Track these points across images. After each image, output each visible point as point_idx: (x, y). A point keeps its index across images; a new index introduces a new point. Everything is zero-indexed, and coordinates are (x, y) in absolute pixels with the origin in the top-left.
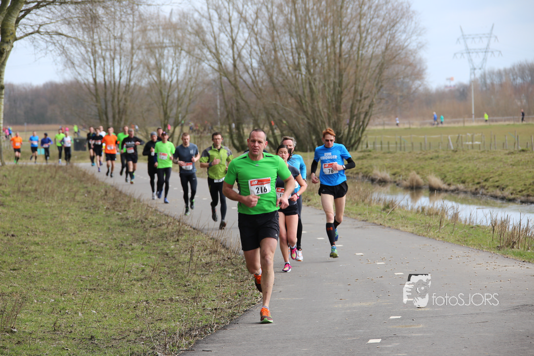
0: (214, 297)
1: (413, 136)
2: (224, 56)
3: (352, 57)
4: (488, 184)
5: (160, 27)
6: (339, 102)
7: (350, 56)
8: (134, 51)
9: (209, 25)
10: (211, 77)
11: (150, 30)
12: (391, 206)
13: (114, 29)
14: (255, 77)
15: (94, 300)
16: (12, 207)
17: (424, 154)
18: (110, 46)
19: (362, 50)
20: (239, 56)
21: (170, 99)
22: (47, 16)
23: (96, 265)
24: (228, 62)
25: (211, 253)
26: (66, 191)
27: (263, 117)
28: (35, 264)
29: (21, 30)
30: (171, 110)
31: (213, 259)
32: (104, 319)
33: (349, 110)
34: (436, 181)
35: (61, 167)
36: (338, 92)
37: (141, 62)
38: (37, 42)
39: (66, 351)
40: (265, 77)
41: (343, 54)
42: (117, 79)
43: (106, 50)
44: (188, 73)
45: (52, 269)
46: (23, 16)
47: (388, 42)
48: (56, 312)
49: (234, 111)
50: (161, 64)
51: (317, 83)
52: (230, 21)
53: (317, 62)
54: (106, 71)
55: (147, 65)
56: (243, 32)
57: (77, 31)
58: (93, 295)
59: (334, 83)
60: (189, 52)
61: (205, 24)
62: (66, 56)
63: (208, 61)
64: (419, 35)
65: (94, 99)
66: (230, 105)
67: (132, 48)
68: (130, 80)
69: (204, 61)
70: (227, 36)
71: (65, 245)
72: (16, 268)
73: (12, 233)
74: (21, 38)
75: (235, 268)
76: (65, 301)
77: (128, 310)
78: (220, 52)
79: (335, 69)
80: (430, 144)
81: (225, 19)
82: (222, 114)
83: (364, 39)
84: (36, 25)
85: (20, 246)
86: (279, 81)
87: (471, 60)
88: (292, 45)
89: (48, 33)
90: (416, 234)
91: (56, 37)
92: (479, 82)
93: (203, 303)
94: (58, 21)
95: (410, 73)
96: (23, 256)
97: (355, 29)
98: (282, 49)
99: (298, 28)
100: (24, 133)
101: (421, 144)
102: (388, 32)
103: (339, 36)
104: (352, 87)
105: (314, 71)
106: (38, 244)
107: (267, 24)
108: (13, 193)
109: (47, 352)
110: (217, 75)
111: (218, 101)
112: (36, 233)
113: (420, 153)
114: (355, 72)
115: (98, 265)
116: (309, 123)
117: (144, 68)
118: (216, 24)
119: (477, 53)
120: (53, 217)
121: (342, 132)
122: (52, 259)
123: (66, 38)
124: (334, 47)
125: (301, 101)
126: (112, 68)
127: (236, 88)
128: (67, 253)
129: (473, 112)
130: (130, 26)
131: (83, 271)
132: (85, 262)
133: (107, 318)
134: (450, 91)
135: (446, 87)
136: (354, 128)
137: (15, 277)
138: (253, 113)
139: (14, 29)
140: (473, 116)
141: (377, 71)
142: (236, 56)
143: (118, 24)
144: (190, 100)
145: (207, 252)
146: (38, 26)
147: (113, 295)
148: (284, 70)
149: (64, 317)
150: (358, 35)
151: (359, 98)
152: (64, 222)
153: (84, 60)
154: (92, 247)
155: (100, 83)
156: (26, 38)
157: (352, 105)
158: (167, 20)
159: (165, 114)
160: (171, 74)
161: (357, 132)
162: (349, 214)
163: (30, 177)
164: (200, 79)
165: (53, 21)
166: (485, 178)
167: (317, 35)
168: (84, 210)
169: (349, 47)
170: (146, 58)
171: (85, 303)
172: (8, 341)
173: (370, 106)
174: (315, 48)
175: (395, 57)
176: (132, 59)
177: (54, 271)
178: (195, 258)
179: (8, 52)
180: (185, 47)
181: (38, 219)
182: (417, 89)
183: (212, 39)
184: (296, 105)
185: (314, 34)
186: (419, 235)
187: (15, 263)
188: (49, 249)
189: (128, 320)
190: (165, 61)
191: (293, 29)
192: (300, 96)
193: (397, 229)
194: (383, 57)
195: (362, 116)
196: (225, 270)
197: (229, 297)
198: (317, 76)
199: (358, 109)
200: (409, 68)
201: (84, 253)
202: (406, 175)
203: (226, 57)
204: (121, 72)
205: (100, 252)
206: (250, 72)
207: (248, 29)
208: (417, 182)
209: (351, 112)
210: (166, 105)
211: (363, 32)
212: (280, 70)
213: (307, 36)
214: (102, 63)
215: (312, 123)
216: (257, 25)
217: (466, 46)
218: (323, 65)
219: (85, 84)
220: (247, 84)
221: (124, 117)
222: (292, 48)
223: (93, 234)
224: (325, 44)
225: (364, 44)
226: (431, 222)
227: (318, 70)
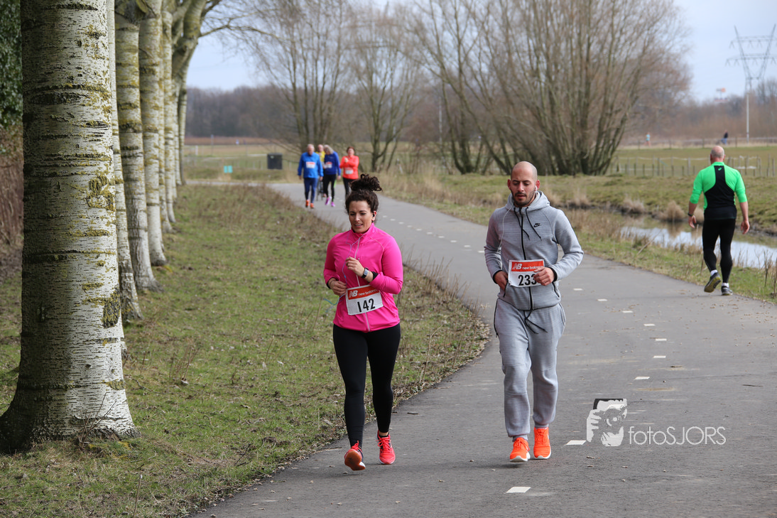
0: (425, 349)
1: (675, 158)
2: (447, 59)
3: (602, 62)
4: (763, 218)
5: (373, 24)
6: (585, 115)
7: (599, 61)
8: (341, 51)
9: (431, 21)
10: (432, 82)
11: (361, 27)
12: (643, 242)
13: (318, 25)
14: (484, 85)
15: (281, 348)
16: (191, 234)
17: (687, 181)
18: (313, 45)
19: (614, 54)
20: (466, 58)
21: (383, 109)
22: (239, 8)
23: (286, 306)
24: (453, 66)
25: (422, 296)
26: (255, 216)
27: (493, 132)
28: (215, 303)
29: (207, 24)
30: (383, 123)
31: (426, 302)
32: (292, 372)
33: (597, 125)
35: (250, 188)
36: (585, 103)
37: (349, 64)
38: (227, 39)
39: (245, 409)
40: (497, 85)
41: (591, 57)
42: (320, 85)
43: (309, 49)
44: (404, 78)
45: (234, 310)
46: (211, 8)
47: (646, 44)
48: (236, 362)
49: (459, 126)
50: (372, 68)
51: (559, 92)
52: (456, 17)
53: (559, 68)
54: (307, 75)
55: (356, 69)
56: (471, 30)
57: (274, 28)
58: (279, 343)
59: (580, 92)
60: (406, 54)
61: (426, 19)
62: (261, 55)
63: (429, 64)
64: (683, 36)
65: (293, 108)
66: (453, 118)
67: (339, 48)
68: (335, 86)
69: (423, 64)
70: (451, 34)
71: (251, 281)
72: (191, 307)
73: (189, 265)
74: (208, 34)
75: (451, 314)
76: (247, 349)
77: (321, 362)
78: (443, 53)
79: (581, 76)
80: (694, 167)
81: (450, 15)
82: (444, 128)
83: (616, 40)
84: (225, 18)
85: (198, 281)
86: (513, 90)
87: (746, 68)
88: (529, 46)
89: (239, 28)
90: (672, 278)
91: (249, 33)
92: (757, 94)
93: (411, 355)
94: (251, 14)
95: (672, 82)
96: (201, 294)
97: (606, 28)
98: (517, 51)
99: (536, 27)
100: (210, 147)
101: (683, 168)
102: (646, 32)
103: (587, 36)
104: (600, 98)
105: (556, 78)
106: (218, 280)
107: (500, 21)
108: (194, 218)
109: (223, 410)
110: (439, 80)
111: (440, 113)
112: (218, 267)
113: (682, 179)
114: (605, 81)
115: (289, 306)
116: (548, 141)
117: (352, 71)
118: (440, 20)
119: (755, 59)
120: (238, 248)
121: (588, 151)
122: (235, 298)
123: (259, 34)
124: (581, 50)
125: (539, 114)
126: (315, 72)
127: (462, 97)
128: (253, 291)
129: (748, 131)
130: (337, 21)
131: (270, 313)
132: (272, 303)
133: (296, 371)
134: (721, 104)
135: (716, 99)
136: (603, 147)
137: (190, 319)
138: (481, 128)
139: (198, 22)
140: (748, 136)
141: (632, 79)
142: (462, 59)
143: (323, 18)
144: (406, 110)
145: (419, 293)
146: (228, 20)
147: (304, 343)
148: (519, 77)
149: (246, 367)
150: (610, 35)
151: (609, 111)
152: (251, 254)
153: (281, 60)
154: (283, 285)
155: (300, 88)
156: (214, 34)
157: (601, 120)
158: (381, 15)
159: (376, 127)
160: (385, 79)
161: (606, 153)
162: (591, 252)
163: (214, 200)
164: (419, 87)
165: (245, 14)
166: (759, 211)
167: (560, 34)
168: (275, 239)
169: (598, 50)
170: (355, 59)
171: (270, 351)
172: (177, 395)
173: (623, 122)
174: (557, 51)
175: (653, 63)
176: (338, 60)
177: (236, 313)
178: (403, 301)
179: (192, 51)
180: (402, 46)
181: (221, 250)
182: (679, 101)
183: (434, 39)
184: (532, 119)
185: (556, 34)
186: (676, 279)
187: (191, 302)
188: (231, 287)
189: (320, 374)
190: (377, 64)
191: (531, 28)
192: (537, 108)
193: (650, 271)
194: (640, 63)
195: (613, 133)
196: (439, 316)
197: (442, 349)
198: (559, 84)
199: (608, 125)
200: (671, 76)
201: (273, 291)
202: (664, 205)
203: (450, 59)
204: (324, 76)
205: (291, 291)
206: (479, 78)
207: (477, 26)
208: (677, 213)
209: (600, 128)
210: (378, 116)
211: (616, 31)
212: (514, 76)
213: (548, 36)
214: (303, 65)
215: (551, 140)
216: (488, 22)
217: (742, 51)
218: (566, 70)
219: (282, 89)
220: (474, 93)
221: (327, 129)
222: (530, 50)
223: (285, 269)
224: (569, 46)
225: (617, 46)
226: (691, 263)
227: (560, 77)
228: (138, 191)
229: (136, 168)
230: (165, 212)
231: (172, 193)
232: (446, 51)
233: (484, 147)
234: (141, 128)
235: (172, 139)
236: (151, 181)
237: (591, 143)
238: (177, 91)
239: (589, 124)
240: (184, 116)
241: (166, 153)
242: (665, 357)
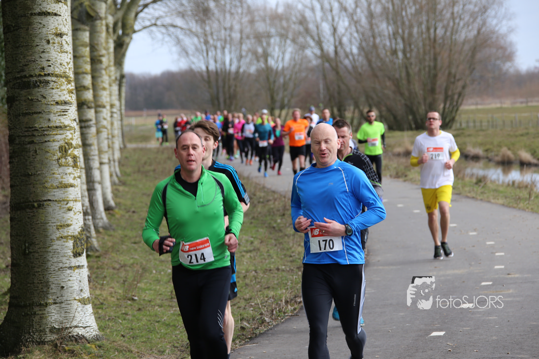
1: (505, 114)
2: (326, 44)
3: (446, 42)
5: (267, 19)
6: (434, 83)
7: (443, 41)
8: (243, 41)
9: (312, 14)
10: (314, 62)
11: (257, 21)
12: (483, 180)
13: (224, 21)
14: (355, 63)
16: (133, 186)
17: (515, 131)
18: (221, 36)
19: (455, 35)
20: (341, 43)
21: (277, 84)
22: (163, 10)
24: (330, 48)
27: (363, 99)
29: (139, 23)
30: (278, 94)
33: (443, 92)
34: (526, 156)
36: (433, 74)
37: (249, 50)
38: (154, 34)
40: (365, 62)
41: (438, 39)
42: (228, 67)
43: (218, 39)
44: (293, 60)
46: (142, 11)
47: (480, 27)
49: (336, 95)
50: (267, 53)
51: (413, 66)
52: (331, 11)
53: (413, 47)
54: (217, 60)
55: (255, 53)
56: (343, 21)
57: (191, 24)
59: (429, 66)
60: (294, 41)
61: (308, 13)
62: (181, 46)
63: (312, 48)
64: (510, 19)
65: (207, 86)
66: (332, 89)
67: (241, 38)
68: (239, 67)
69: (307, 49)
70: (328, 24)
73: (133, 209)
74: (140, 30)
78: (322, 39)
79: (430, 53)
80: (520, 121)
81: (327, 9)
82: (325, 97)
83: (457, 25)
84: (153, 18)
86: (377, 66)
88: (389, 31)
89: (164, 26)
90: (507, 206)
91: (172, 29)
94: (173, 14)
95: (500, 56)
97: (448, 15)
98: (380, 36)
99: (394, 16)
100: (144, 118)
101: (512, 122)
102: (480, 18)
103: (434, 22)
104: (445, 70)
105: (410, 55)
107: (366, 13)
108: (134, 173)
109: (165, 318)
110: (320, 60)
111: (321, 86)
113: (511, 131)
114: (449, 56)
116: (406, 104)
117: (252, 56)
118: (319, 14)
123: (179, 30)
124: (429, 33)
125: (398, 84)
126: (223, 57)
127: (338, 73)
130: (239, 17)
135: (536, 68)
136: (449, 108)
138: (354, 96)
139: (133, 21)
141: (470, 55)
142: (337, 43)
143: (228, 16)
144: (295, 84)
146: (155, 19)
148: (382, 55)
150: (451, 21)
151: (452, 80)
153: (197, 49)
155: (212, 70)
156: (145, 30)
157: (446, 87)
158: (274, 11)
160: (277, 61)
161: (451, 112)
163: (149, 158)
164: (304, 66)
165: (168, 14)
169: (443, 32)
170: (254, 46)
172: (130, 308)
174: (411, 34)
175: (486, 41)
176: (241, 47)
179: (128, 44)
180: (290, 36)
182: (507, 70)
183: (315, 28)
184: (393, 88)
185: (410, 21)
186: (510, 207)
190: (271, 49)
191: (390, 18)
192: (397, 79)
193: (489, 202)
194: (475, 42)
195: (456, 97)
198: (413, 60)
199: (452, 91)
200: (500, 51)
202: (498, 151)
203: (328, 44)
204: (231, 60)
206: (350, 58)
207: (348, 18)
208: (508, 157)
209: (446, 93)
210: (273, 89)
211: (456, 18)
212: (378, 55)
213: (403, 23)
214: (214, 52)
215: (408, 104)
216: (356, 14)
218: (418, 49)
219: (198, 72)
220: (347, 70)
221: (234, 102)
222: (389, 35)
224: (420, 30)
225: (457, 29)
226: (521, 195)
227: (414, 54)
228: (92, 153)
229: (90, 136)
230: (112, 169)
231: (117, 155)
232: (324, 37)
233: (357, 111)
234: (93, 105)
235: (116, 113)
236: (102, 145)
237: (440, 105)
238: (118, 75)
239: (438, 90)
240: (123, 95)
241: (112, 124)
242: (503, 267)
